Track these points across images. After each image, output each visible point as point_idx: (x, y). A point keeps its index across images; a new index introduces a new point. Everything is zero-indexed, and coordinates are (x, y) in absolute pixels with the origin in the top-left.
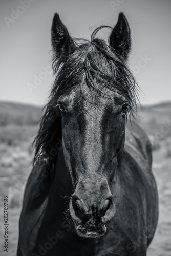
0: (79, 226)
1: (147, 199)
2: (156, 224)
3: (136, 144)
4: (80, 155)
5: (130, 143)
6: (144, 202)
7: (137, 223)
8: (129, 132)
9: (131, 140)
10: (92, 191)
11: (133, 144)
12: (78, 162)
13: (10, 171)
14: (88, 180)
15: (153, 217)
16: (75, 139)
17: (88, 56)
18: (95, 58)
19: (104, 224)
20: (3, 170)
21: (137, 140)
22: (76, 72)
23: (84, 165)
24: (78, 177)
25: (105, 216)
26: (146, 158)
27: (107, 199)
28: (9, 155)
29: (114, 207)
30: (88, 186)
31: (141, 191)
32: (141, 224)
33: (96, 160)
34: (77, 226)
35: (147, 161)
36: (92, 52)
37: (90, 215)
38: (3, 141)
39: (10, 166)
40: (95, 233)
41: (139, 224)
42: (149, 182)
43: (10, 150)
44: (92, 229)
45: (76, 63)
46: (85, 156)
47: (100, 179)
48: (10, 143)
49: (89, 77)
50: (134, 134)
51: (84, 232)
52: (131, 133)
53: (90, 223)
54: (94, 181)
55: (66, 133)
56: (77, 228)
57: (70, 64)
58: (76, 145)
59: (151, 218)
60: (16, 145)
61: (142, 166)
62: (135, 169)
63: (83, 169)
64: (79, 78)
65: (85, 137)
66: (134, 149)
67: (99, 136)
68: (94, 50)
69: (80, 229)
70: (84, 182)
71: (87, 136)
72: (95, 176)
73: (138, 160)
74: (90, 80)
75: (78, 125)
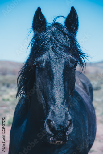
0: (52, 138)
1: (89, 120)
2: (95, 135)
3: (83, 86)
4: (51, 94)
5: (79, 86)
6: (87, 122)
7: (81, 135)
8: (79, 79)
9: (80, 84)
10: (59, 116)
11: (81, 87)
12: (49, 99)
13: (8, 103)
14: (57, 109)
15: (93, 131)
16: (46, 84)
17: (52, 33)
18: (57, 34)
19: (67, 136)
20: (4, 102)
21: (83, 84)
22: (45, 43)
23: (54, 100)
24: (50, 107)
25: (67, 131)
26: (89, 95)
27: (69, 121)
28: (8, 93)
29: (72, 125)
30: (57, 113)
31: (84, 115)
32: (84, 135)
33: (61, 97)
34: (51, 137)
35: (90, 97)
36: (55, 31)
37: (59, 131)
38: (4, 84)
39: (8, 100)
40: (61, 142)
41: (83, 135)
42: (90, 109)
43: (8, 90)
44: (60, 140)
45: (45, 38)
46: (54, 95)
47: (64, 109)
48: (8, 86)
49: (54, 46)
50: (82, 80)
51: (55, 141)
52: (80, 80)
53: (59, 136)
54: (61, 110)
55: (40, 81)
56: (51, 139)
57: (41, 39)
58: (48, 88)
59: (92, 132)
60: (12, 87)
61: (86, 100)
62: (81, 102)
63: (53, 103)
64: (47, 47)
65: (54, 83)
66: (82, 89)
67: (62, 82)
68: (56, 30)
69: (53, 139)
70: (54, 110)
71: (55, 82)
72: (61, 107)
73: (83, 97)
74: (55, 48)
75: (48, 76)
